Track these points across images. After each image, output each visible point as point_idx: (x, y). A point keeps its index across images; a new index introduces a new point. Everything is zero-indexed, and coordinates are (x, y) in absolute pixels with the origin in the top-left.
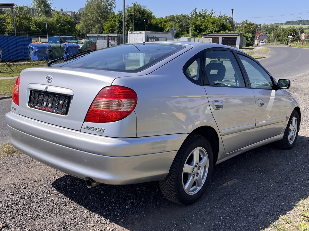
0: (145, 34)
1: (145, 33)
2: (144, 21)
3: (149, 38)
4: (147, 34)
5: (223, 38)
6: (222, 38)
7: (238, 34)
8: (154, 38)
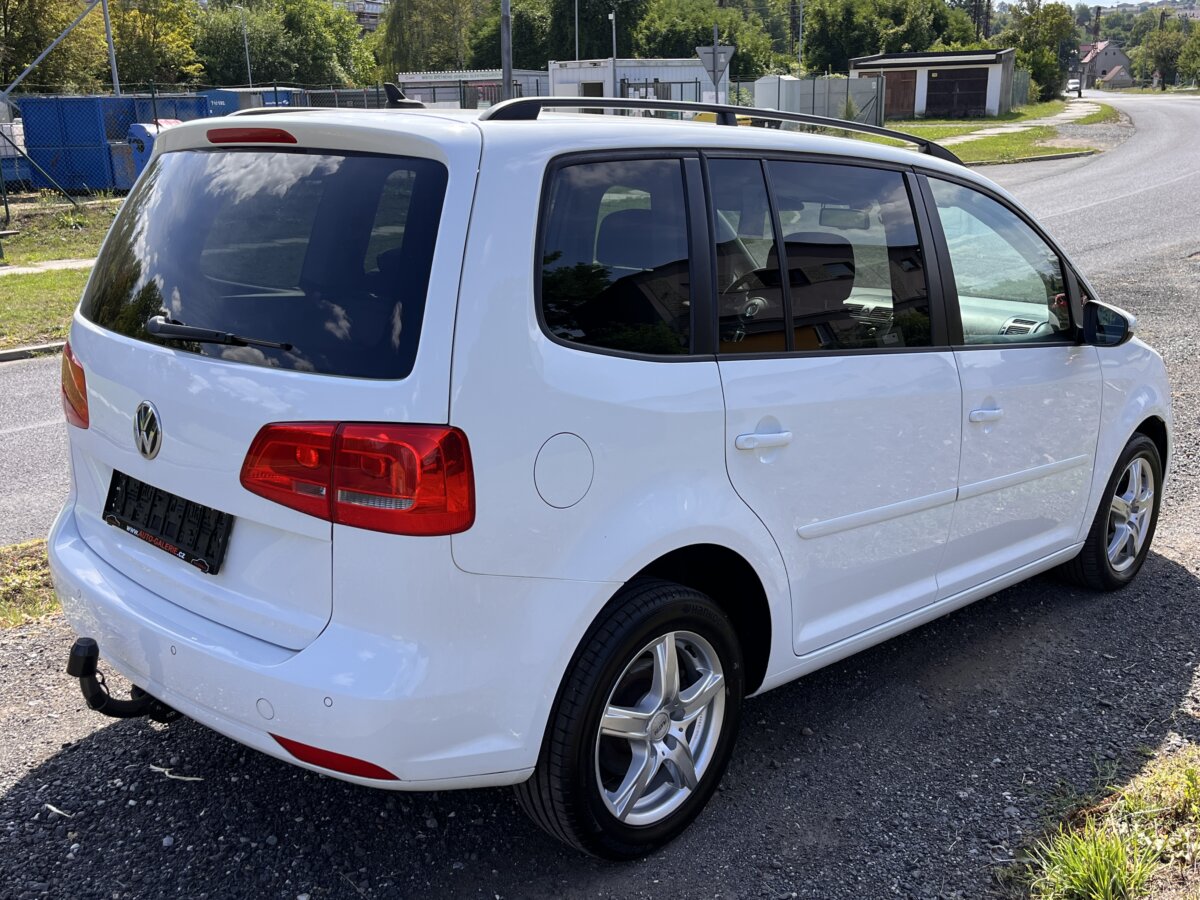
0: (615, 71)
1: (614, 66)
2: (611, 16)
3: (629, 85)
4: (623, 69)
5: (934, 75)
6: (930, 72)
7: (992, 57)
8: (646, 85)
